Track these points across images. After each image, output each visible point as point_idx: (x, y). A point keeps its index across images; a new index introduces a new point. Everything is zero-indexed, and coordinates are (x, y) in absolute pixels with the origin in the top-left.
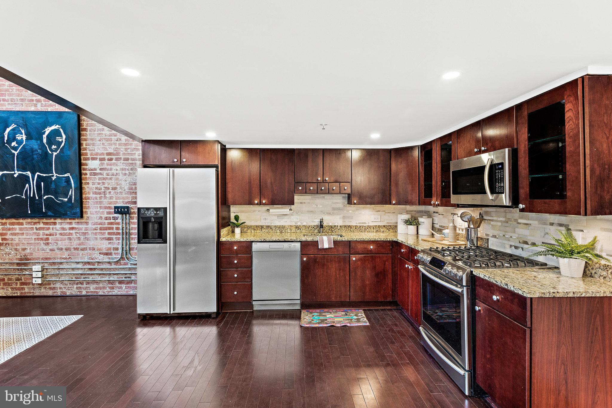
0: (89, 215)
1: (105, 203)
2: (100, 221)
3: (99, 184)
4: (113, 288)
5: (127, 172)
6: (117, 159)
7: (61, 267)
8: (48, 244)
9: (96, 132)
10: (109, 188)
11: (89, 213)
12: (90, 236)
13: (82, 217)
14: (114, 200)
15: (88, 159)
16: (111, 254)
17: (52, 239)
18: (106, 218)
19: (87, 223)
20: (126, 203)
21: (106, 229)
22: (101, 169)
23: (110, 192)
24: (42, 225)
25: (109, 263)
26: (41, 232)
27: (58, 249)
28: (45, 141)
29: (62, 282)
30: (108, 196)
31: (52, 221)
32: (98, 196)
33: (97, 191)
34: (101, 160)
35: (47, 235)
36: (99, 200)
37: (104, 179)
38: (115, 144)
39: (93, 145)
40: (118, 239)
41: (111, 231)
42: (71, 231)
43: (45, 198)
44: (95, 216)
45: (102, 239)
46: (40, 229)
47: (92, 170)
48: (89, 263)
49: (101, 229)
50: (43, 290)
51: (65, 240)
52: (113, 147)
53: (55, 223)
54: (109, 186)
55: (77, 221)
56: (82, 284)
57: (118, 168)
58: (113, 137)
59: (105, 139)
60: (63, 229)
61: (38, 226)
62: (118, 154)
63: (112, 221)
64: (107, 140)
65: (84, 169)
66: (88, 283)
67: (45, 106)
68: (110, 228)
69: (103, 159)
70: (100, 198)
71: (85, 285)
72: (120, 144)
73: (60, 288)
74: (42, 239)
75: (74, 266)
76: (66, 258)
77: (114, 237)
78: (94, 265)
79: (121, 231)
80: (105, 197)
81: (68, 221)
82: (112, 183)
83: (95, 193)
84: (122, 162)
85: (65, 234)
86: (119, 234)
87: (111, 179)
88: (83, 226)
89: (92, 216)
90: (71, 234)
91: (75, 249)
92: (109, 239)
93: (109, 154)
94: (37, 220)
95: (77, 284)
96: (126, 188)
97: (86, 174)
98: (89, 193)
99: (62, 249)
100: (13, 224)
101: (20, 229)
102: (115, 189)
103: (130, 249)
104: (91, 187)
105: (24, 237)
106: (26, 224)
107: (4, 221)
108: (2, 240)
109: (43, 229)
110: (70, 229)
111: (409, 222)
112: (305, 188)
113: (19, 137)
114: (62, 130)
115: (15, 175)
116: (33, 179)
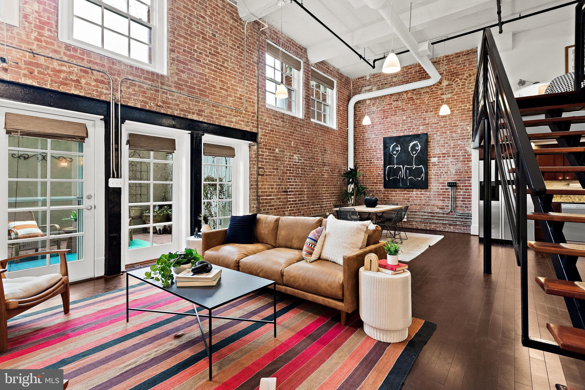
0: (431, 187)
1: (441, 180)
2: (437, 190)
3: (437, 170)
4: (445, 228)
5: (454, 163)
6: (448, 156)
7: (416, 214)
8: (409, 202)
9: (436, 143)
10: (443, 173)
12: (432, 198)
13: (427, 188)
14: (446, 179)
15: (431, 157)
16: (444, 209)
17: (411, 199)
18: (441, 189)
19: (430, 192)
20: (454, 181)
21: (441, 195)
22: (438, 162)
23: (444, 175)
24: (406, 192)
25: (443, 213)
26: (406, 195)
27: (414, 204)
28: (410, 150)
29: (416, 221)
30: (442, 177)
31: (411, 190)
32: (437, 177)
34: (438, 157)
35: (408, 197)
36: (437, 179)
37: (440, 167)
38: (447, 148)
39: (434, 149)
40: (449, 201)
41: (444, 196)
42: (421, 196)
43: (409, 178)
44: (435, 188)
45: (439, 200)
46: (405, 194)
47: (433, 163)
48: (431, 213)
49: (438, 195)
50: (406, 225)
51: (418, 200)
52: (446, 150)
53: (413, 191)
54: (443, 171)
55: (424, 190)
56: (427, 224)
57: (449, 161)
58: (446, 145)
60: (417, 194)
61: (404, 193)
62: (449, 153)
63: (445, 190)
64: (442, 146)
65: (430, 163)
66: (430, 223)
67: (409, 132)
68: (443, 195)
69: (440, 157)
70: (438, 178)
71: (429, 225)
72: (450, 148)
73: (415, 225)
74: (406, 199)
75: (423, 214)
76: (418, 210)
77: (446, 199)
78: (434, 214)
79: (450, 196)
80: (441, 178)
81: (420, 190)
82: (445, 170)
83: (435, 175)
84: (451, 157)
85: (418, 197)
86: (449, 198)
87: (444, 167)
88: (428, 193)
89: (433, 187)
90: (421, 197)
91: (423, 205)
92: (443, 200)
93: (443, 154)
94: (404, 190)
95: (424, 223)
96: (454, 172)
97: (430, 165)
98: (431, 175)
99: (416, 205)
100: (392, 191)
101: (396, 194)
102: (447, 173)
103: (456, 207)
104: (433, 172)
105: (397, 197)
106: (398, 191)
107: (388, 190)
108: (387, 198)
109: (406, 194)
110: (421, 194)
113: (397, 149)
114: (418, 143)
115: (395, 168)
116: (403, 169)
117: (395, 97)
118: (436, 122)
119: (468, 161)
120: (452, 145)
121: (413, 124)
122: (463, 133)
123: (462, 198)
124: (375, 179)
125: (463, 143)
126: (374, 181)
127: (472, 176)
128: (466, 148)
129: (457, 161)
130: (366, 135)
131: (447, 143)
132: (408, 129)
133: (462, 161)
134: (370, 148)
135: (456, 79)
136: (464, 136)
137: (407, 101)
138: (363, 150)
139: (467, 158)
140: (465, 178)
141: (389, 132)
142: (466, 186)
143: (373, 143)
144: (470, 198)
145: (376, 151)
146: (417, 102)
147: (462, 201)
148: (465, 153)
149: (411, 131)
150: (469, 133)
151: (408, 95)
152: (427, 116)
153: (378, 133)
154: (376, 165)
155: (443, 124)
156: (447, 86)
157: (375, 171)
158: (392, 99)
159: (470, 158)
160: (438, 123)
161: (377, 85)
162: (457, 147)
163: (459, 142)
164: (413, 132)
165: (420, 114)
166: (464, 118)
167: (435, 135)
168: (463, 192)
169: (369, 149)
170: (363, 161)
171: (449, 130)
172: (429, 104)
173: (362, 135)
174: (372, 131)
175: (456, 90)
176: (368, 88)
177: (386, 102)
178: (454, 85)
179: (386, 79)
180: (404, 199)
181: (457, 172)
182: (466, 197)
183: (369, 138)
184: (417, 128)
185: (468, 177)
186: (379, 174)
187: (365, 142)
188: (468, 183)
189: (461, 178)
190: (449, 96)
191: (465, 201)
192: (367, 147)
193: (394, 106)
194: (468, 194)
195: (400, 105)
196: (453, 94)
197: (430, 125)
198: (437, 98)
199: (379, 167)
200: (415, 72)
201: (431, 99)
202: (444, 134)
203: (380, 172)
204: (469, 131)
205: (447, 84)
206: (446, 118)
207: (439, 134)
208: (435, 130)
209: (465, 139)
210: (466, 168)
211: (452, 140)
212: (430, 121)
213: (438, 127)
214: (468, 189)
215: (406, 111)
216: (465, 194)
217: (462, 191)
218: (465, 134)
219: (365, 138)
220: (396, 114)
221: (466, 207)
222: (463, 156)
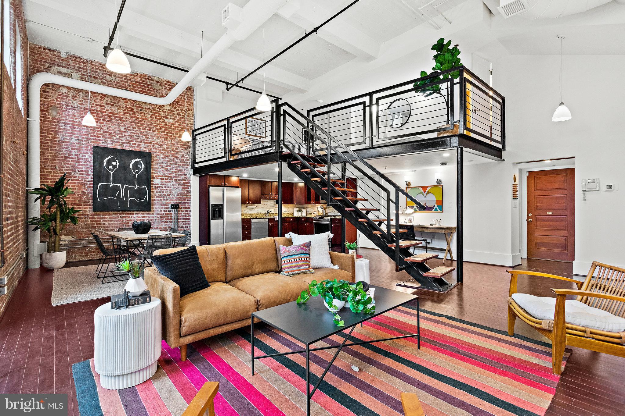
0: (154, 209)
1: (164, 202)
2: (160, 212)
3: (160, 192)
5: (176, 186)
6: (170, 179)
8: (128, 226)
9: (159, 164)
10: (166, 195)
11: (154, 208)
13: (150, 210)
14: (169, 201)
15: (154, 178)
18: (164, 211)
19: (153, 214)
20: (176, 203)
21: (164, 217)
23: (166, 197)
24: (125, 215)
26: (124, 219)
28: (131, 167)
30: (165, 199)
31: (132, 212)
32: (160, 199)
33: (159, 196)
35: (128, 221)
36: (160, 201)
37: (163, 190)
38: (170, 171)
39: (157, 171)
40: (171, 222)
41: (167, 218)
42: (143, 219)
43: (130, 199)
44: (158, 210)
45: (161, 222)
46: (123, 217)
47: (156, 184)
49: (161, 217)
52: (168, 173)
53: (133, 214)
54: (166, 194)
55: (147, 212)
57: (171, 184)
58: (168, 168)
59: (164, 168)
60: (138, 217)
62: (171, 177)
63: (168, 212)
64: (165, 169)
65: (153, 184)
67: (128, 146)
68: (166, 217)
69: (163, 179)
70: (161, 200)
72: (172, 172)
74: (125, 223)
77: (169, 221)
79: (173, 218)
81: (142, 213)
82: (168, 192)
83: (158, 197)
84: (173, 181)
86: (172, 219)
87: (167, 190)
88: (151, 216)
89: (156, 210)
92: (166, 222)
93: (165, 176)
94: (121, 212)
96: (176, 195)
97: (153, 187)
98: (154, 197)
100: (105, 215)
101: (110, 218)
102: (169, 195)
103: (178, 227)
104: (155, 193)
105: (113, 222)
106: (114, 215)
107: (99, 213)
108: (97, 224)
109: (125, 217)
110: (143, 217)
111: (299, 211)
112: (265, 197)
113: (114, 164)
114: (141, 162)
115: (111, 186)
116: (122, 188)
117: (109, 100)
118: (159, 143)
119: (187, 186)
120: (174, 169)
121: (133, 138)
122: (184, 160)
123: (183, 219)
124: (76, 198)
125: (183, 169)
126: (75, 201)
127: (191, 199)
128: (186, 173)
129: (178, 185)
130: (60, 136)
131: (170, 167)
132: (128, 143)
133: (183, 185)
134: (67, 155)
135: (178, 108)
136: (184, 162)
137: (125, 110)
138: (53, 156)
139: (187, 183)
140: (185, 200)
141: (99, 140)
142: (186, 208)
143: (73, 149)
144: (189, 219)
145: (78, 162)
146: (137, 115)
147: (183, 222)
148: (185, 178)
149: (131, 147)
150: (188, 160)
151: (127, 104)
152: (149, 134)
153: (83, 138)
154: (78, 180)
155: (165, 147)
156: (169, 110)
157: (77, 188)
158: (105, 100)
159: (189, 183)
160: (161, 145)
161: (80, 73)
162: (178, 172)
163: (180, 167)
164: (133, 148)
165: (141, 130)
166: (184, 146)
167: (158, 156)
168: (184, 214)
169: (66, 157)
170: (54, 173)
171: (171, 154)
172: (151, 123)
173: (51, 134)
174: (72, 133)
175: (177, 118)
176: (64, 70)
177: (95, 101)
178: (176, 113)
179: (95, 72)
180: (122, 223)
181: (179, 195)
182: (186, 217)
183: (65, 142)
184: (139, 145)
185: (187, 200)
186: (83, 192)
187: (57, 146)
188: (188, 205)
189: (182, 200)
190: (172, 121)
191: (185, 221)
192: (62, 154)
193: (107, 110)
194: (188, 215)
195: (116, 112)
196: (175, 121)
197: (153, 145)
198: (160, 119)
199: (83, 184)
200: (136, 82)
201: (153, 118)
202: (167, 157)
203: (86, 190)
204: (188, 159)
205: (170, 109)
206: (169, 142)
207: (161, 156)
208: (158, 151)
209: (185, 165)
210: (186, 191)
211: (174, 164)
212: (152, 140)
213: (161, 148)
214: (187, 211)
215: (124, 121)
216: (185, 215)
217: (182, 213)
218: (185, 161)
219: (58, 140)
220: (111, 121)
221: (186, 227)
222: (183, 180)
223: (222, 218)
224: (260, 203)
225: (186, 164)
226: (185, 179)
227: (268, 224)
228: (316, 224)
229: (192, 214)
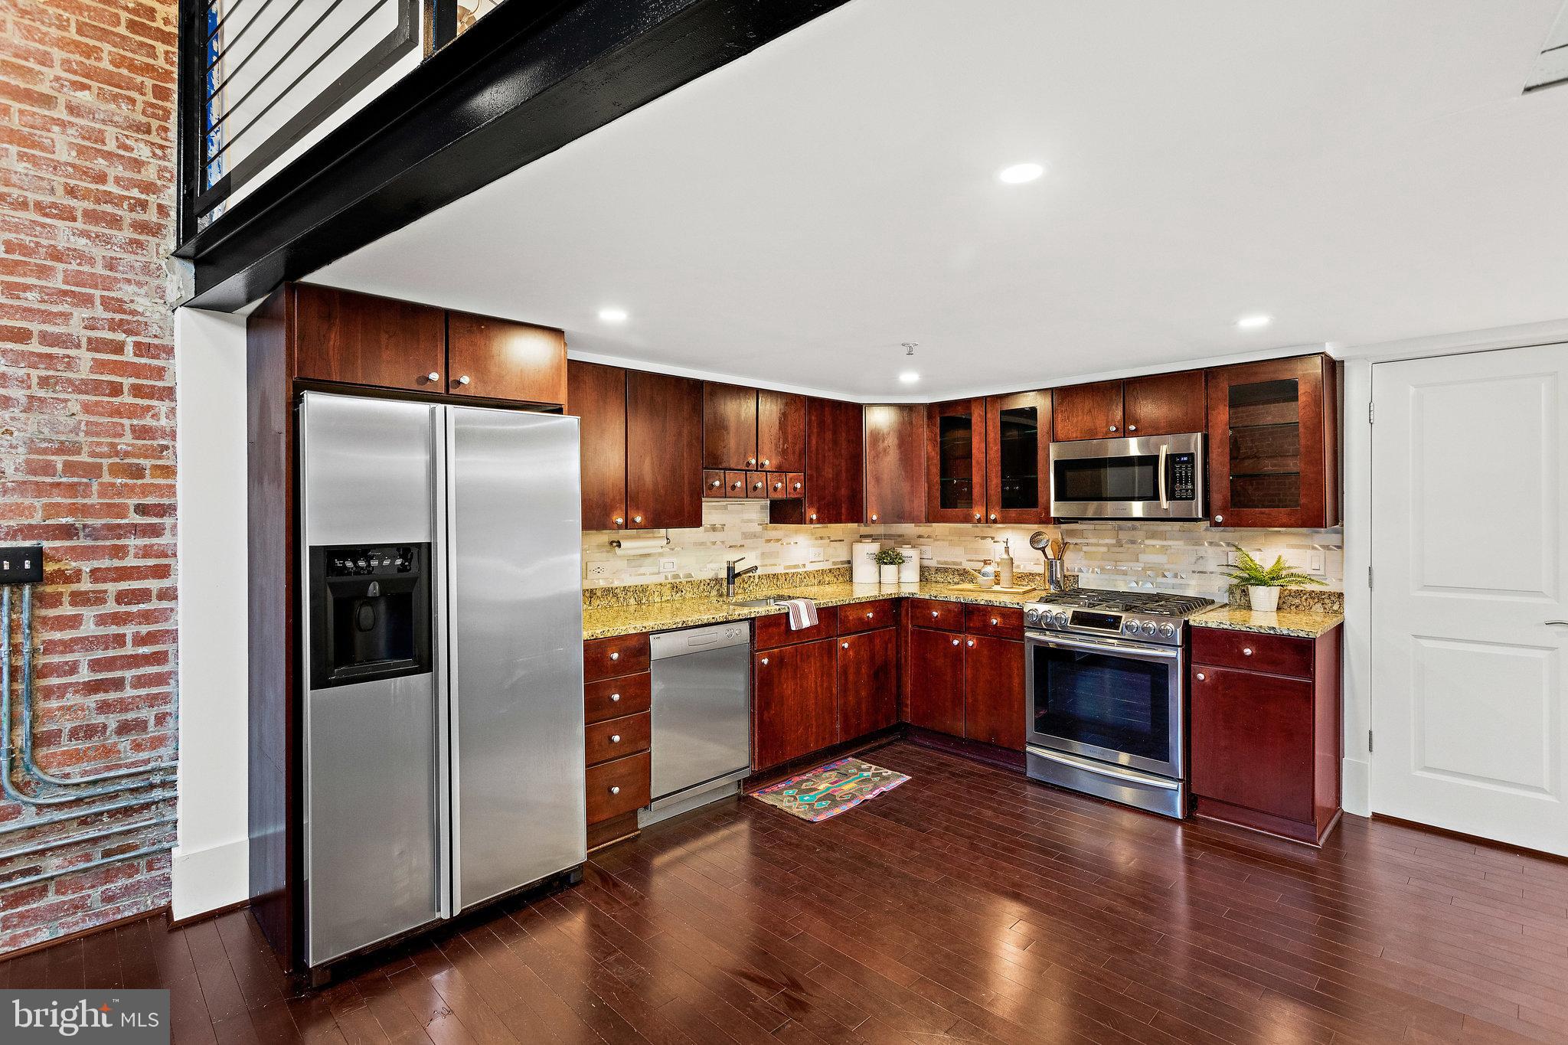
96: (11, 465)
111: (887, 557)
112: (724, 485)
119: (137, 392)
122: (100, 179)
123: (95, 665)
125: (99, 252)
127: (181, 500)
128: (123, 291)
129: (44, 382)
133: (94, 387)
136: (108, 198)
139: (137, 371)
140: (120, 511)
142: (125, 574)
144: (161, 658)
147: (92, 688)
148: (114, 326)
150: (149, 188)
159: (160, 372)
162: (43, 270)
163: (65, 236)
166: (104, 65)
168: (101, 620)
181: (46, 470)
182: (129, 650)
185: (142, 510)
188: (146, 552)
189: (83, 510)
191: (118, 684)
194: (144, 629)
204: (150, 174)
209: (115, 222)
210: (128, 438)
214: (142, 596)
216: (114, 630)
217: (87, 613)
218: (111, 187)
221: (124, 729)
222: (95, 345)
223: (426, 664)
224: (695, 521)
225: (128, 217)
226: (120, 336)
227: (752, 657)
228: (1043, 652)
229: (184, 617)
